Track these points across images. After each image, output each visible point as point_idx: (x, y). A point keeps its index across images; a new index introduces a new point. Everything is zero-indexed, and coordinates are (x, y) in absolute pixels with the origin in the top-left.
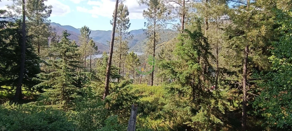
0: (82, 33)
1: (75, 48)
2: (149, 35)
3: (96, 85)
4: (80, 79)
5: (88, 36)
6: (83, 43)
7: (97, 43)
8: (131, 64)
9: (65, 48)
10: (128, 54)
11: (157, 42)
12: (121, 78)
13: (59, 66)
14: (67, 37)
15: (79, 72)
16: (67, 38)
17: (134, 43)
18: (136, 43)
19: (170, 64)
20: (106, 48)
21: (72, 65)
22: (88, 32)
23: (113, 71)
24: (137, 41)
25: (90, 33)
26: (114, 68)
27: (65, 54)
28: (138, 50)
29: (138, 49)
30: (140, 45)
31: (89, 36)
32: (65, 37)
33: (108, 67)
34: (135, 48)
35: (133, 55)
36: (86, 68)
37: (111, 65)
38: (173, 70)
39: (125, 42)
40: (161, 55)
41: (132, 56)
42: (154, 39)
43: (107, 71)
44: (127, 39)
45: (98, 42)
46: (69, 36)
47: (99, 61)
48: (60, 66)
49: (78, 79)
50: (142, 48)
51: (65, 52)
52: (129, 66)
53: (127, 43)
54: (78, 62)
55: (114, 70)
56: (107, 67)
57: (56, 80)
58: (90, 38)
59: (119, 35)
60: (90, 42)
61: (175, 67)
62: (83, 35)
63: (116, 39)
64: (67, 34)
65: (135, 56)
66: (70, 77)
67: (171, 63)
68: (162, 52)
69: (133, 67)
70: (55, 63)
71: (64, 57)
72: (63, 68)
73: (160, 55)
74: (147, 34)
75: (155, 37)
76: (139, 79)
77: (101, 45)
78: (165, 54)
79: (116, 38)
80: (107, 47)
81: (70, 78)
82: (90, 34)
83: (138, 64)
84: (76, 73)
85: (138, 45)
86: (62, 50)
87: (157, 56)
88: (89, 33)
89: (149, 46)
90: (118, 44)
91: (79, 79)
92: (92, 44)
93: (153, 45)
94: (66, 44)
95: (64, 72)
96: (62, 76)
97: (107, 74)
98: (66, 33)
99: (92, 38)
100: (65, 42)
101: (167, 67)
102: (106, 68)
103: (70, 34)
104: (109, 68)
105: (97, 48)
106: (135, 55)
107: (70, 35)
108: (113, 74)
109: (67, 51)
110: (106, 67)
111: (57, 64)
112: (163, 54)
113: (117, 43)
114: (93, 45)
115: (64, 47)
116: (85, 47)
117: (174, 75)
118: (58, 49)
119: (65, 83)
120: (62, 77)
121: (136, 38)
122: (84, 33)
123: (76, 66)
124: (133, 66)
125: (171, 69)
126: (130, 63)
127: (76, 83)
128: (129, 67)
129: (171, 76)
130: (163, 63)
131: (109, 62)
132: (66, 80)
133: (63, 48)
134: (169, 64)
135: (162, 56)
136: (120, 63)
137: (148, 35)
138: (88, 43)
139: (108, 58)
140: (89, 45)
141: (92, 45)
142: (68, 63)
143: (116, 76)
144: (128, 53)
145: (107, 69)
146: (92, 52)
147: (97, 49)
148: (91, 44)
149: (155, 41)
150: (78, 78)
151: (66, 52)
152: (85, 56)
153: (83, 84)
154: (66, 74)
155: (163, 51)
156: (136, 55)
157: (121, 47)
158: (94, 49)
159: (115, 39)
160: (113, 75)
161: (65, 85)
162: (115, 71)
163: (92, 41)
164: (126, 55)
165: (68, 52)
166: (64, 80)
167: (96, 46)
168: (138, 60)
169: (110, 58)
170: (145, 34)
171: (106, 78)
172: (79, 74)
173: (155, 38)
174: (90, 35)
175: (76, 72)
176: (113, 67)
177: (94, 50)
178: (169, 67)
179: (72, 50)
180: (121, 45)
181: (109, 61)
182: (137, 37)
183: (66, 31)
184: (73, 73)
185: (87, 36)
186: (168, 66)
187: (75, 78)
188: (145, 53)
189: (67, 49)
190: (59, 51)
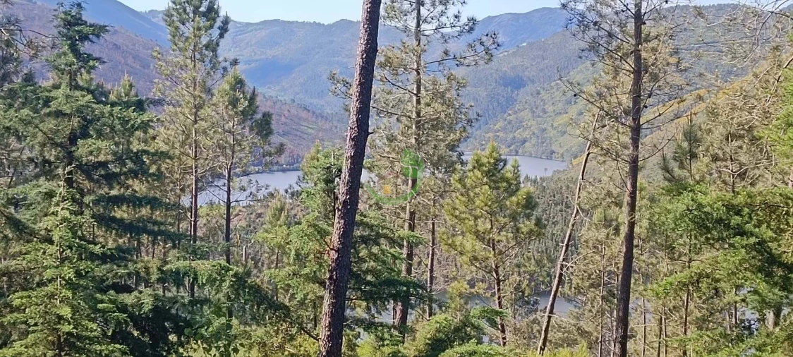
0: (176, 34)
1: (131, 113)
2: (602, 33)
3: (264, 345)
4: (161, 312)
5: (212, 47)
6: (184, 94)
7: (269, 103)
8: (483, 225)
9: (69, 116)
10: (462, 163)
11: (655, 78)
12: (421, 298)
13: (36, 227)
14: (85, 47)
15: (154, 264)
16: (82, 50)
17: (502, 100)
18: (511, 101)
19: (746, 210)
20: (326, 130)
21: (114, 219)
22: (211, 27)
23: (371, 254)
24: (518, 88)
25: (224, 30)
26: (379, 236)
27: (70, 153)
28: (524, 141)
29: (526, 134)
30: (539, 112)
31: (220, 51)
32: (74, 49)
33: (336, 226)
34: (504, 129)
35: (493, 171)
36: (202, 240)
37: (358, 218)
38: (770, 253)
39: (444, 81)
40: (682, 167)
41: (489, 174)
42: (631, 60)
43: (334, 255)
44: (459, 61)
45: (273, 94)
46: (98, 36)
47: (282, 209)
48: (42, 225)
49: (147, 307)
50: (552, 133)
51: (73, 139)
52: (469, 243)
53: (461, 86)
54: (154, 203)
55: (375, 249)
56: (333, 225)
57: (13, 310)
58: (224, 64)
59: (405, 39)
60: (227, 87)
61: (783, 231)
62: (181, 45)
63: (388, 63)
64: (86, 30)
65: (509, 175)
66: (98, 295)
67: (749, 205)
68: (685, 145)
69: (492, 244)
70: (12, 210)
71: (68, 169)
72: (56, 238)
73: (674, 166)
74: (587, 26)
75: (637, 45)
76: (536, 327)
77: (293, 111)
78: (706, 160)
79: (388, 59)
80: (327, 126)
81: (102, 302)
82: (221, 36)
83: (525, 230)
84: (138, 273)
85: (526, 114)
86: (50, 124)
87: (652, 178)
88: (215, 33)
89: (602, 109)
90: (399, 93)
91: (155, 309)
92: (238, 100)
93: (627, 101)
94: (77, 87)
95: (63, 261)
96: (50, 288)
97: (331, 272)
98: (78, 21)
99: (235, 62)
100: (73, 76)
101: (728, 227)
102: (323, 234)
103: (103, 29)
104: (346, 235)
105: (268, 123)
106: (509, 167)
107: (99, 30)
108: (367, 271)
109: (85, 135)
110: (325, 226)
111: (23, 216)
112: (694, 156)
113: (394, 89)
114: (244, 104)
115: (66, 109)
116: (196, 122)
117: (776, 284)
118: (30, 123)
119: (69, 334)
120: (52, 296)
121: (514, 68)
122: (188, 30)
123: (138, 228)
124: (497, 238)
125: (753, 240)
126: (476, 218)
127: (136, 333)
128: (468, 246)
129: (756, 292)
130: (700, 206)
131: (342, 198)
132: (75, 310)
133: (59, 114)
134: (738, 213)
135: (690, 171)
136: (412, 214)
137: (593, 32)
138: (209, 91)
139: (340, 170)
140: (216, 109)
141: (235, 106)
142: (88, 206)
143: (390, 283)
144: (461, 154)
145: (334, 239)
146: (237, 148)
147: (270, 132)
148: (234, 103)
149: (638, 72)
150: (148, 303)
151: (80, 142)
152: (191, 180)
153: (182, 345)
154: (78, 274)
155: (692, 137)
156: (516, 167)
157: (418, 114)
158: (251, 129)
159: (383, 66)
160: (369, 278)
161: (72, 346)
162: (383, 251)
163: (239, 83)
164: (450, 168)
165: (90, 141)
166: (66, 311)
167: (264, 115)
168: (530, 204)
169: (351, 169)
170: (574, 27)
171: (322, 298)
172: (154, 277)
173: (644, 54)
174: (222, 42)
175: (139, 265)
176: (371, 227)
177: (250, 137)
178: (742, 233)
179: (112, 128)
180: (418, 102)
181: (341, 189)
182: (516, 61)
183: (79, 5)
184: (122, 271)
185: (207, 47)
186: (736, 220)
187: (128, 299)
188: (575, 162)
189: (84, 119)
190: (34, 136)
